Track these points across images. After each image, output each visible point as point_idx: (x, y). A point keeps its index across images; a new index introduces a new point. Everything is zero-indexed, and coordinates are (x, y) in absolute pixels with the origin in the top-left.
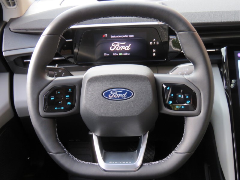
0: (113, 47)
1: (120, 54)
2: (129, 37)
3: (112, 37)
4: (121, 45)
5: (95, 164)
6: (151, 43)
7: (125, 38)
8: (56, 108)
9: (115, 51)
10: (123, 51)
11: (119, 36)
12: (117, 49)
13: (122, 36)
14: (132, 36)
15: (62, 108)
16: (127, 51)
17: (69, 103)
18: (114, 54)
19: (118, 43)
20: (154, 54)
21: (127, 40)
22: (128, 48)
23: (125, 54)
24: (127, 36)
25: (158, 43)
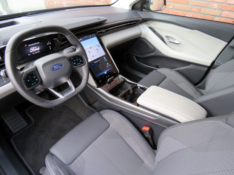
0: (31, 50)
1: (36, 53)
2: (37, 44)
3: (29, 45)
4: (35, 48)
5: (59, 99)
6: (48, 44)
7: (36, 44)
8: (32, 84)
9: (33, 52)
10: (37, 51)
11: (33, 44)
12: (34, 51)
13: (34, 44)
14: (39, 43)
15: (35, 83)
16: (38, 51)
17: (37, 80)
18: (33, 54)
19: (33, 48)
20: (50, 49)
21: (37, 45)
22: (38, 49)
23: (38, 52)
24: (36, 43)
25: (50, 43)
